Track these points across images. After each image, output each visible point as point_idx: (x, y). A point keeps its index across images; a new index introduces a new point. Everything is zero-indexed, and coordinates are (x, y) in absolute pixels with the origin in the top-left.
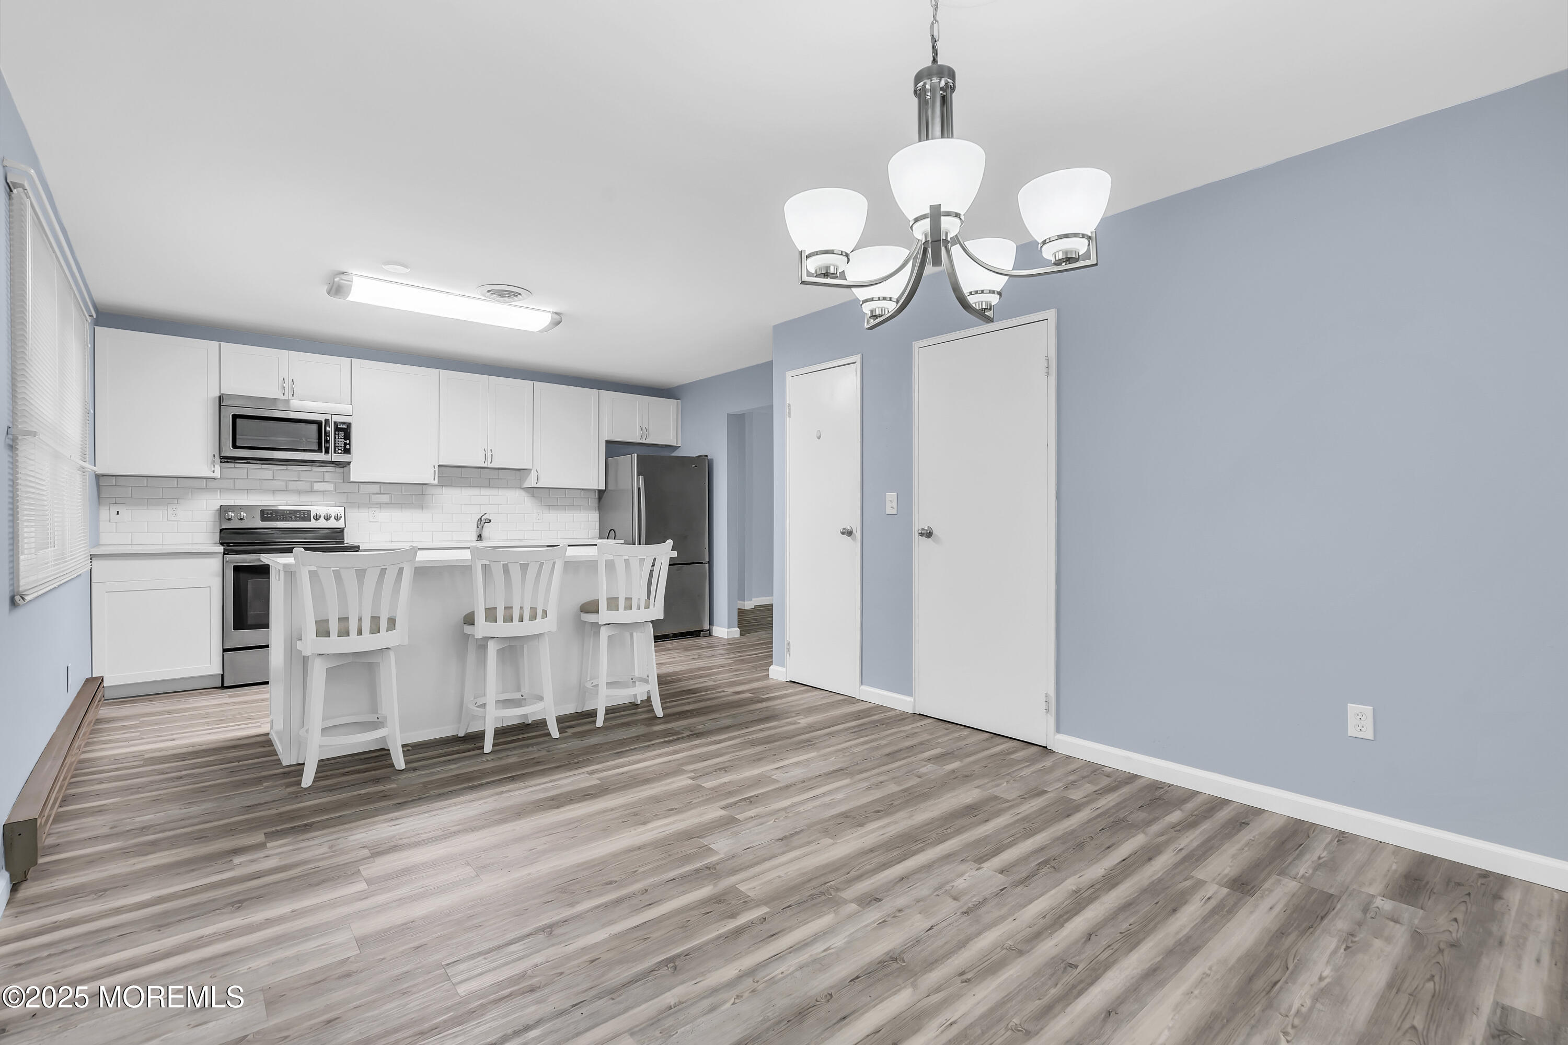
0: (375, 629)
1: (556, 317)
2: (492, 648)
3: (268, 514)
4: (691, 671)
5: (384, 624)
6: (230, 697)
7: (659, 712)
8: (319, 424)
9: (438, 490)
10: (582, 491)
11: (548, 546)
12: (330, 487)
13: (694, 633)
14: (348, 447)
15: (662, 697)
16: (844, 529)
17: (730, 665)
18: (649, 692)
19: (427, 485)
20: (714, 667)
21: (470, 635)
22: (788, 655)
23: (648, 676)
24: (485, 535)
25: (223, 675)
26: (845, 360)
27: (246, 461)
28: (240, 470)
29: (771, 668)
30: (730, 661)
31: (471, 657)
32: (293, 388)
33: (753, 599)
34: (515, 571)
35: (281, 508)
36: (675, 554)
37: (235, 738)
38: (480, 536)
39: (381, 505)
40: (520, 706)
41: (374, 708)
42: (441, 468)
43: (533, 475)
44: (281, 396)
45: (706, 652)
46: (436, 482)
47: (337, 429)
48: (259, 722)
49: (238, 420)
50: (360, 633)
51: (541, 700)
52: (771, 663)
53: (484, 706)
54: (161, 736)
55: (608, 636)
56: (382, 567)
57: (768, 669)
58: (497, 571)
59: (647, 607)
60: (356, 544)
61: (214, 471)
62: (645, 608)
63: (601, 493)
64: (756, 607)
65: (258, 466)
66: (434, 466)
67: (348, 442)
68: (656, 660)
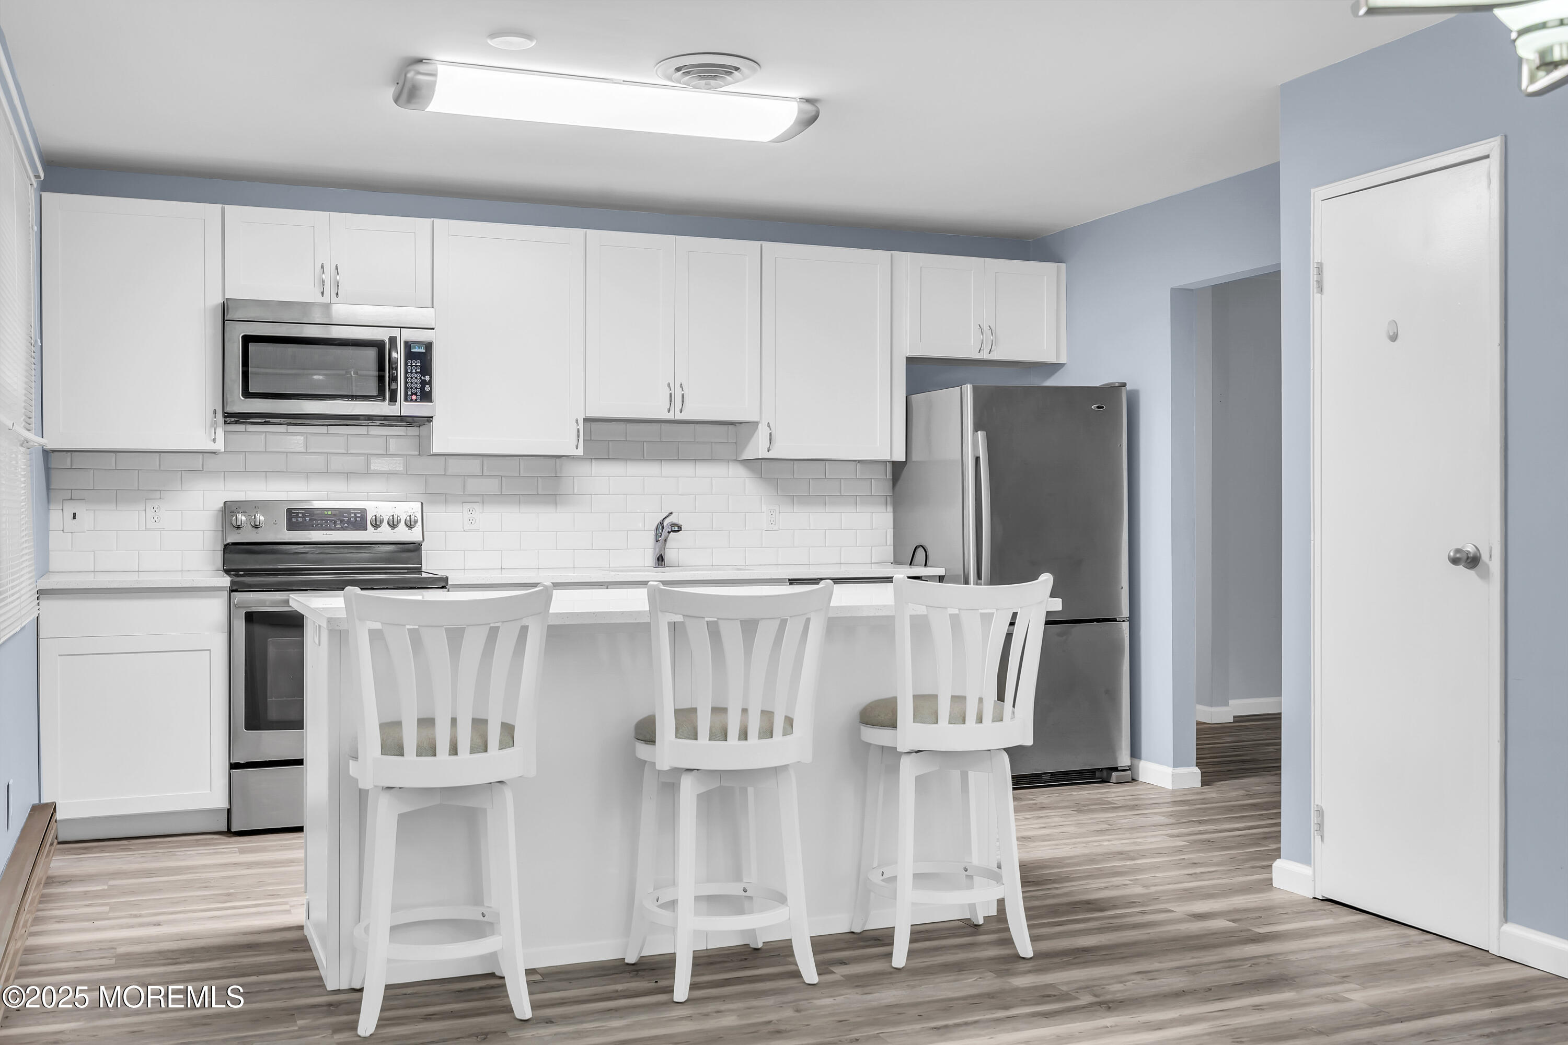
0: (480, 746)
1: (808, 107)
2: (689, 789)
3: (297, 517)
4: (1091, 859)
5: (494, 734)
6: (242, 851)
7: (1025, 948)
8: (378, 345)
9: (583, 469)
10: (858, 464)
11: (792, 582)
12: (397, 465)
13: (1098, 774)
14: (427, 388)
15: (1032, 913)
16: (1458, 551)
17: (1180, 850)
18: (1001, 903)
19: (562, 458)
20: (1143, 854)
21: (646, 762)
22: (1318, 838)
23: (999, 867)
24: (670, 555)
25: (229, 811)
26: (1460, 153)
27: (263, 420)
28: (255, 436)
29: (1278, 864)
30: (1180, 843)
31: (649, 807)
32: (338, 283)
33: (1231, 702)
34: (732, 636)
35: (317, 505)
36: (1057, 605)
37: (249, 930)
38: (660, 560)
39: (483, 498)
40: (741, 912)
41: (477, 898)
42: (588, 424)
43: (762, 434)
44: (317, 298)
45: (1125, 817)
46: (580, 452)
47: (410, 355)
48: (286, 903)
49: (252, 347)
50: (454, 751)
51: (783, 904)
52: (1276, 854)
53: (672, 905)
54: (140, 916)
55: (917, 777)
56: (492, 625)
57: (1271, 866)
58: (698, 636)
59: (998, 718)
60: (442, 574)
61: (214, 440)
62: (993, 721)
63: (897, 468)
64: (1237, 719)
65: (282, 428)
66: (577, 421)
67: (427, 378)
68: (1017, 830)
